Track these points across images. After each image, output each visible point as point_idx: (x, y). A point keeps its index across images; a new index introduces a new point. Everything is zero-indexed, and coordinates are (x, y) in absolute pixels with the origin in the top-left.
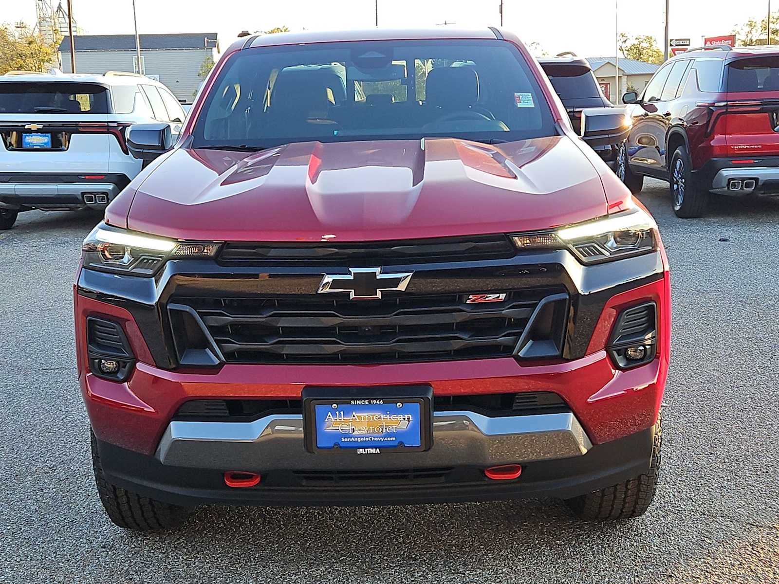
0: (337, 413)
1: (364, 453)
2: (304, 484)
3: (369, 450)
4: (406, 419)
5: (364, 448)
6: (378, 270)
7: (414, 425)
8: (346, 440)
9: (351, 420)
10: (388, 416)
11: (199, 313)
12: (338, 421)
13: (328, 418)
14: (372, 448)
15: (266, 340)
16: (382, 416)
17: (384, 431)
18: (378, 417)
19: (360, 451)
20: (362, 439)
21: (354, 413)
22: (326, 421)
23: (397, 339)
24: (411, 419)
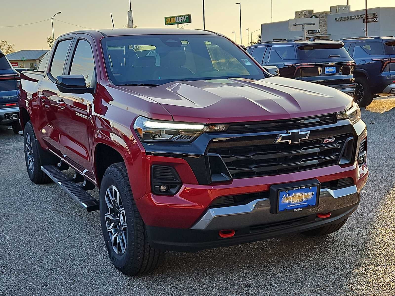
0: (287, 194)
1: (296, 211)
2: (250, 232)
3: (298, 209)
4: (312, 194)
5: (296, 209)
6: (298, 130)
7: (314, 196)
8: (289, 206)
9: (292, 197)
10: (305, 193)
11: (221, 157)
12: (287, 198)
13: (283, 197)
14: (299, 208)
15: (250, 166)
16: (303, 194)
17: (303, 200)
18: (302, 194)
19: (295, 210)
20: (295, 205)
21: (293, 194)
22: (283, 199)
23: (301, 160)
24: (313, 194)
